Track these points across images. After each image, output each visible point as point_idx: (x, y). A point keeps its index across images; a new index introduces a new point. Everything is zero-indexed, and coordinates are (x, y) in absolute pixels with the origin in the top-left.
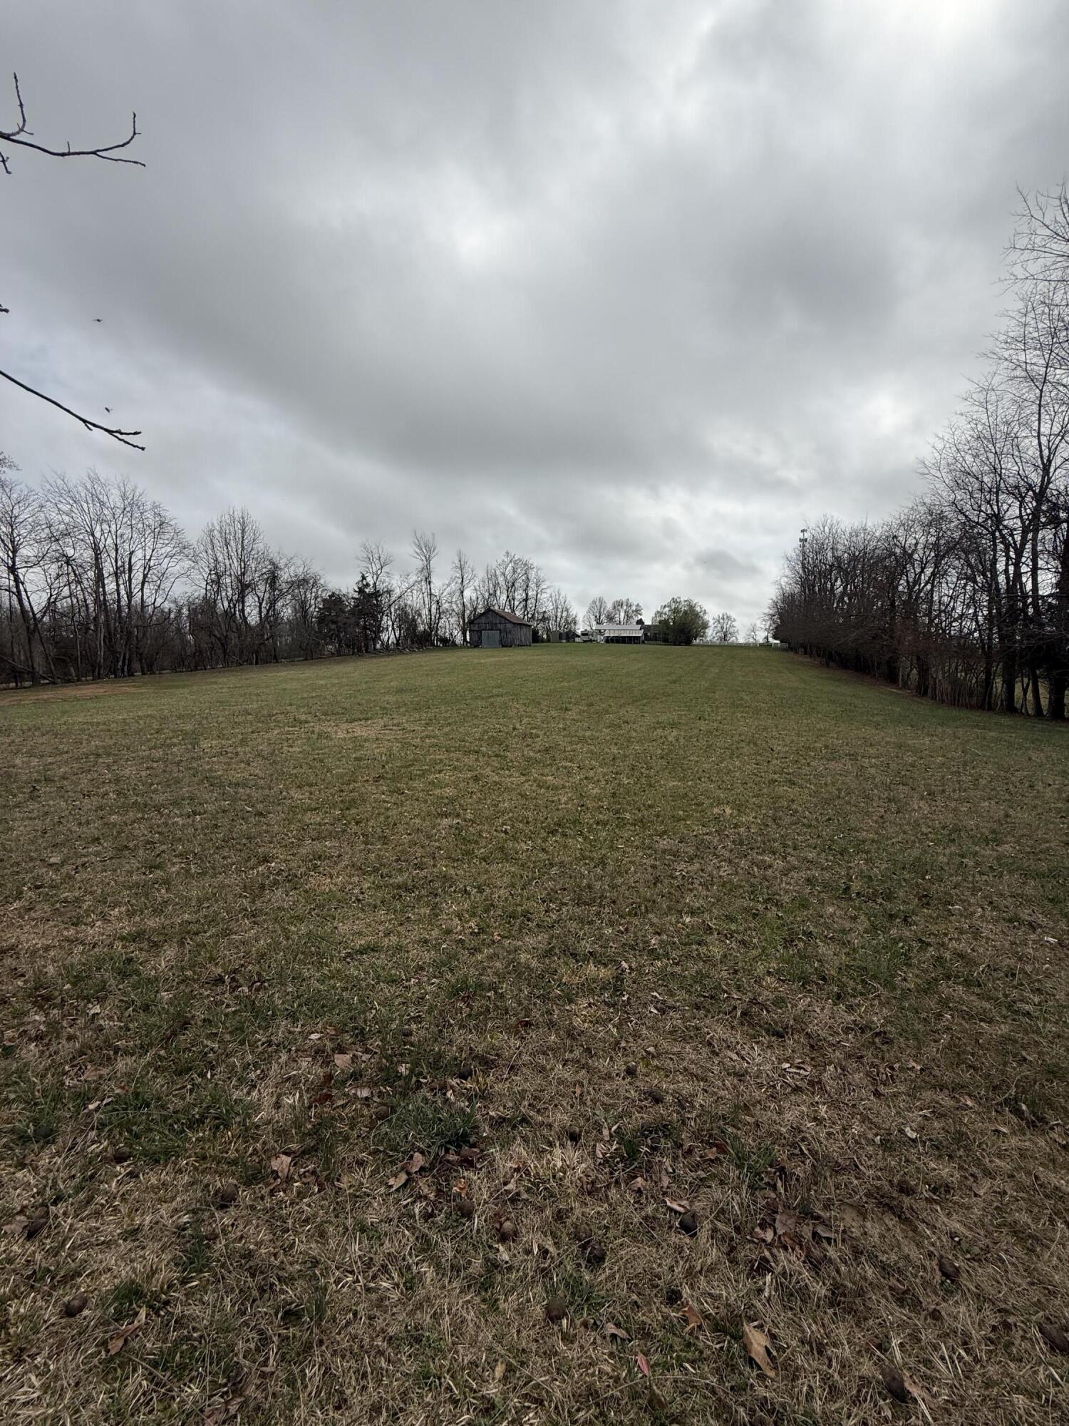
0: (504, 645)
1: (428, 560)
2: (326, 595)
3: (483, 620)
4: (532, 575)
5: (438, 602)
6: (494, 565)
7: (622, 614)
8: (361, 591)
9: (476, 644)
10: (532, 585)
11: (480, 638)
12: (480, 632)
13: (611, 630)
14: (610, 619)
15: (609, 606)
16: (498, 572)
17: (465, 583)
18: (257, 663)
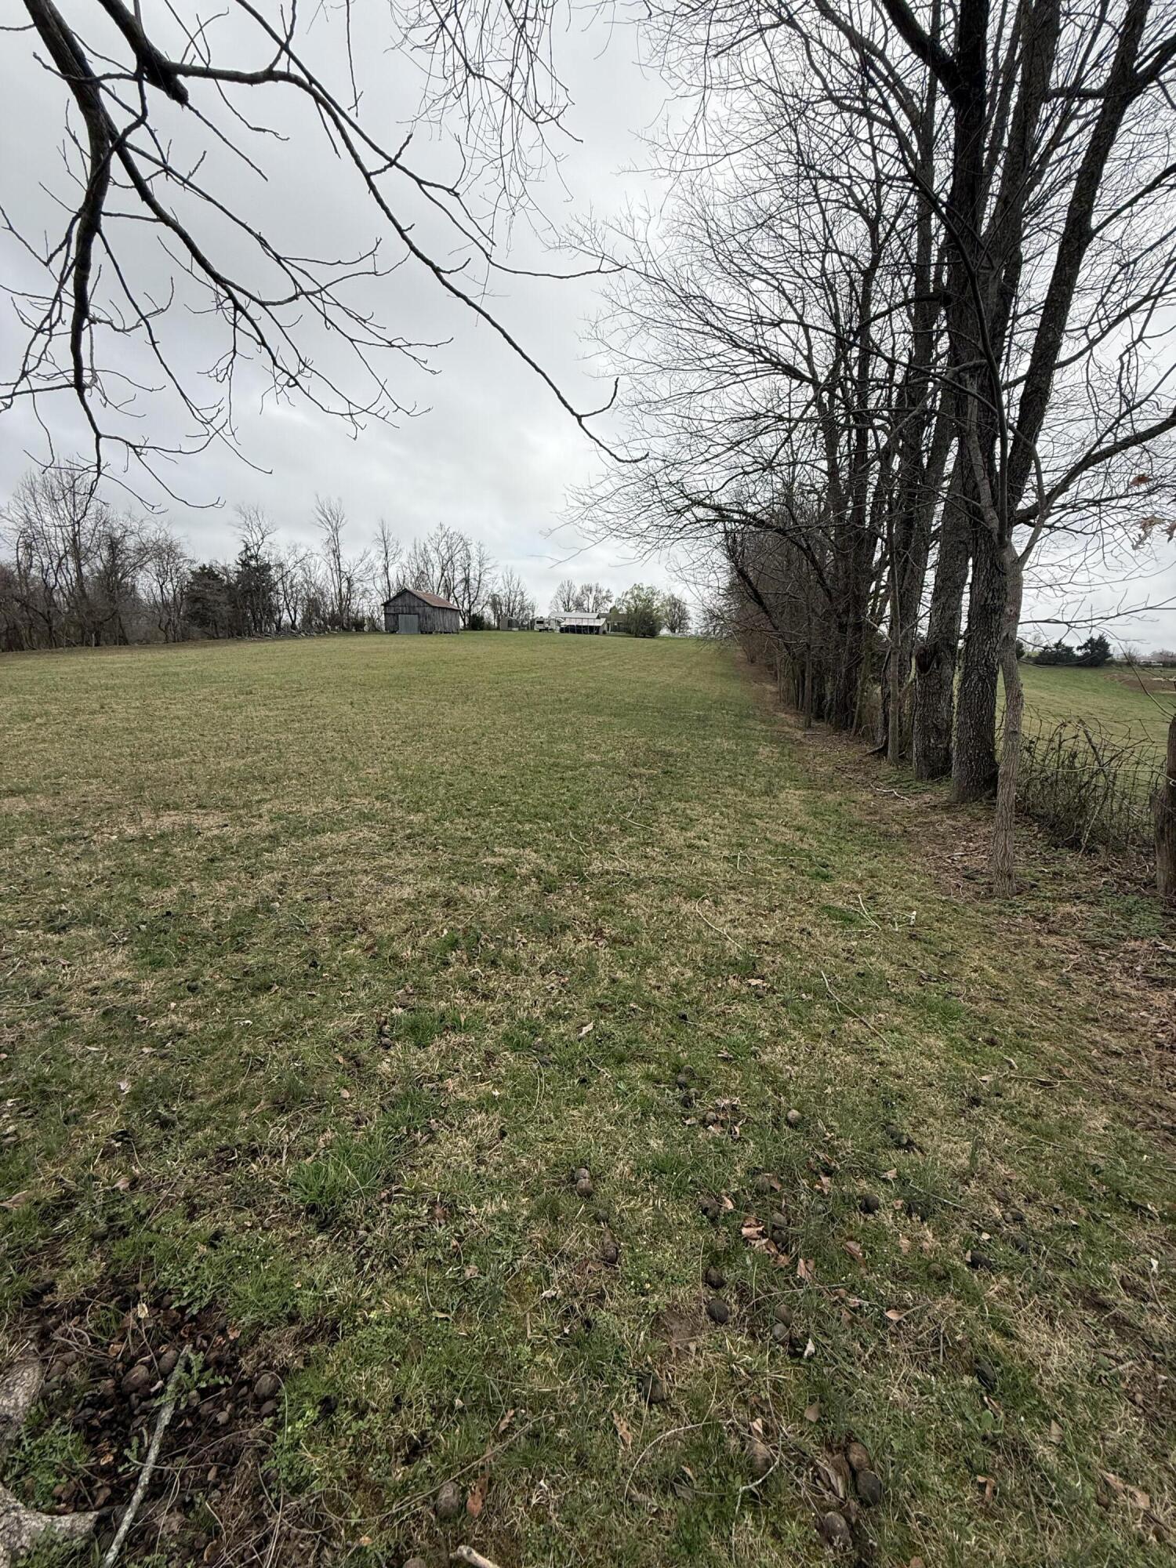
0: (424, 631)
1: (336, 530)
2: (195, 567)
3: (399, 602)
4: (473, 550)
5: (348, 580)
6: (424, 539)
7: (592, 600)
8: (244, 564)
9: (392, 629)
10: (474, 564)
11: (397, 623)
12: (396, 615)
13: (575, 619)
14: (579, 605)
15: (578, 592)
16: (429, 548)
17: (390, 557)
18: (97, 645)
